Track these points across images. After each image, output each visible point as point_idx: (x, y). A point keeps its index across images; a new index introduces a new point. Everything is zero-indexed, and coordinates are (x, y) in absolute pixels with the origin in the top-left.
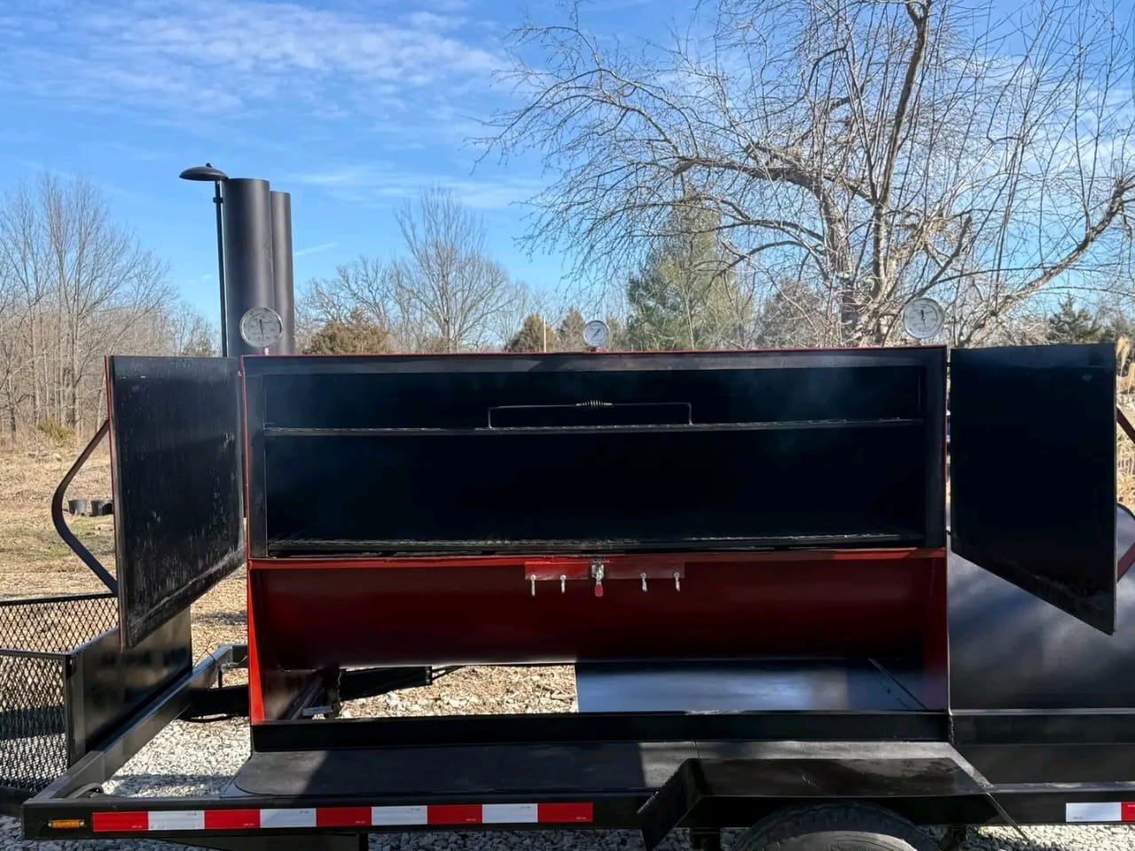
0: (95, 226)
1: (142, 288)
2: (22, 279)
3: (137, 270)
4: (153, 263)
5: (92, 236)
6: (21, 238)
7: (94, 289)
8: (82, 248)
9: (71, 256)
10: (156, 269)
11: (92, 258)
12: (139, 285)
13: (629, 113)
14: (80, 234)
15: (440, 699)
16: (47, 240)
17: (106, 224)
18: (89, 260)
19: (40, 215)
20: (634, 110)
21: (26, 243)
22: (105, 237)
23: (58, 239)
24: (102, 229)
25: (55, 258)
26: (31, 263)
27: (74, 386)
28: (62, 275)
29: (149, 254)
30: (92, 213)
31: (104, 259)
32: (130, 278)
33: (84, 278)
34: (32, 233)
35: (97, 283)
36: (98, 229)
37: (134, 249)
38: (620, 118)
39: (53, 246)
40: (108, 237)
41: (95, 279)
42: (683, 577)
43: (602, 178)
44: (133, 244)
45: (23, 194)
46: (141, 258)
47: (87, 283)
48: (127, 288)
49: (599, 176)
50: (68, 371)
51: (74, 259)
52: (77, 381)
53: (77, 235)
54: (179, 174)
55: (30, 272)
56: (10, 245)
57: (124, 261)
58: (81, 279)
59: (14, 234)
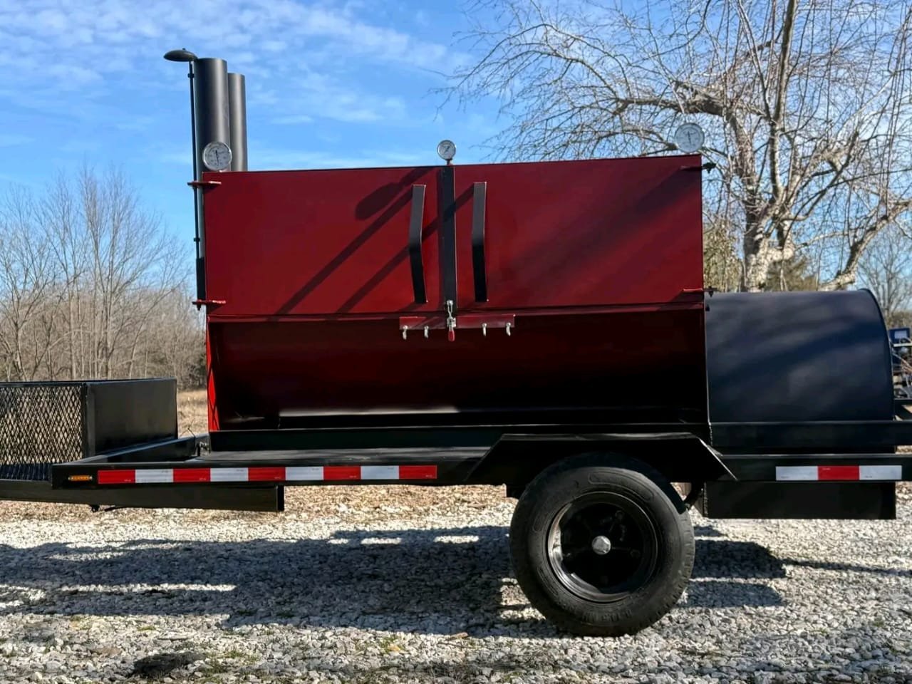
0: (127, 212)
1: (169, 268)
2: (61, 261)
3: (165, 251)
4: (179, 245)
5: (124, 222)
6: (61, 225)
7: (126, 269)
8: (116, 232)
9: (105, 242)
10: (181, 251)
11: (124, 242)
12: (166, 266)
13: (573, 64)
14: (114, 220)
15: (379, 507)
16: (84, 227)
17: (136, 211)
18: (121, 243)
19: (78, 202)
20: (577, 61)
21: (65, 228)
22: (136, 221)
23: (94, 224)
24: (133, 214)
25: (91, 241)
26: (70, 246)
27: (108, 358)
28: (97, 257)
29: (175, 237)
30: (124, 200)
31: (135, 241)
32: (158, 259)
33: (117, 260)
34: (71, 221)
35: (128, 264)
36: (129, 214)
37: (161, 233)
38: (565, 69)
39: (90, 231)
40: (139, 222)
41: (127, 259)
42: (513, 326)
43: (550, 121)
44: (161, 228)
45: (62, 185)
46: (168, 241)
47: (119, 264)
48: (155, 268)
49: (547, 120)
50: (103, 345)
51: (108, 243)
52: (111, 354)
53: (111, 220)
54: (164, 54)
55: (69, 255)
56: (51, 231)
57: (153, 244)
58: (115, 261)
59: (54, 220)
